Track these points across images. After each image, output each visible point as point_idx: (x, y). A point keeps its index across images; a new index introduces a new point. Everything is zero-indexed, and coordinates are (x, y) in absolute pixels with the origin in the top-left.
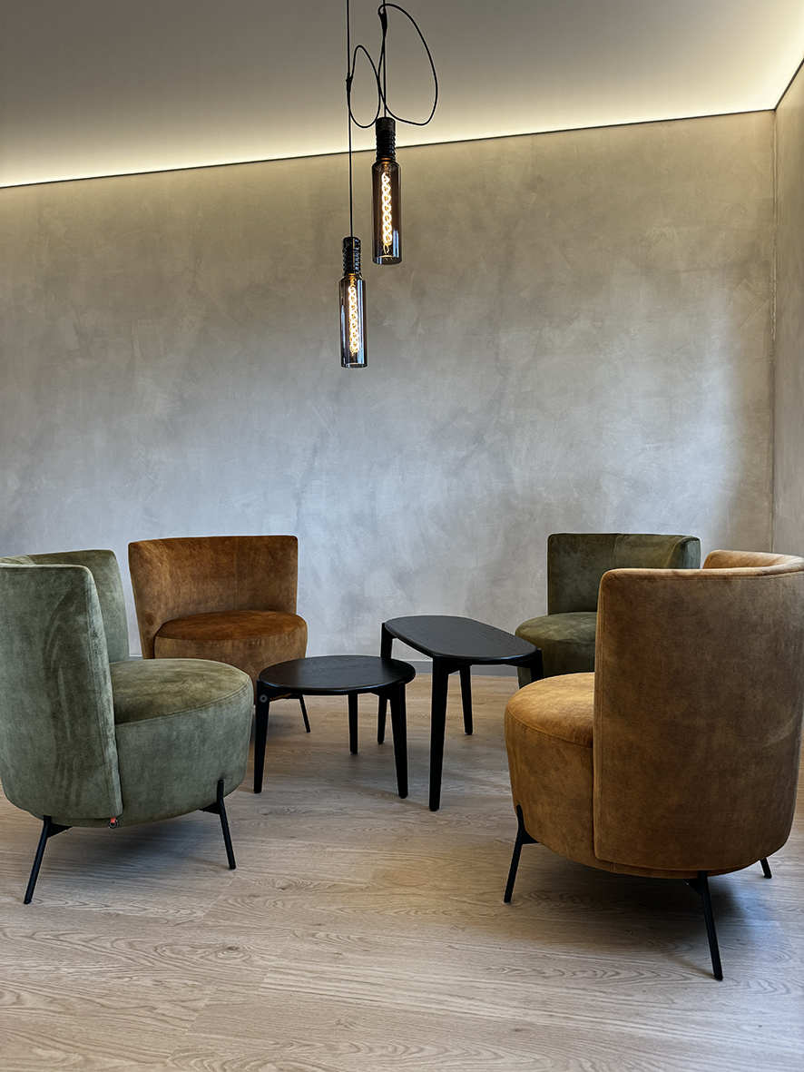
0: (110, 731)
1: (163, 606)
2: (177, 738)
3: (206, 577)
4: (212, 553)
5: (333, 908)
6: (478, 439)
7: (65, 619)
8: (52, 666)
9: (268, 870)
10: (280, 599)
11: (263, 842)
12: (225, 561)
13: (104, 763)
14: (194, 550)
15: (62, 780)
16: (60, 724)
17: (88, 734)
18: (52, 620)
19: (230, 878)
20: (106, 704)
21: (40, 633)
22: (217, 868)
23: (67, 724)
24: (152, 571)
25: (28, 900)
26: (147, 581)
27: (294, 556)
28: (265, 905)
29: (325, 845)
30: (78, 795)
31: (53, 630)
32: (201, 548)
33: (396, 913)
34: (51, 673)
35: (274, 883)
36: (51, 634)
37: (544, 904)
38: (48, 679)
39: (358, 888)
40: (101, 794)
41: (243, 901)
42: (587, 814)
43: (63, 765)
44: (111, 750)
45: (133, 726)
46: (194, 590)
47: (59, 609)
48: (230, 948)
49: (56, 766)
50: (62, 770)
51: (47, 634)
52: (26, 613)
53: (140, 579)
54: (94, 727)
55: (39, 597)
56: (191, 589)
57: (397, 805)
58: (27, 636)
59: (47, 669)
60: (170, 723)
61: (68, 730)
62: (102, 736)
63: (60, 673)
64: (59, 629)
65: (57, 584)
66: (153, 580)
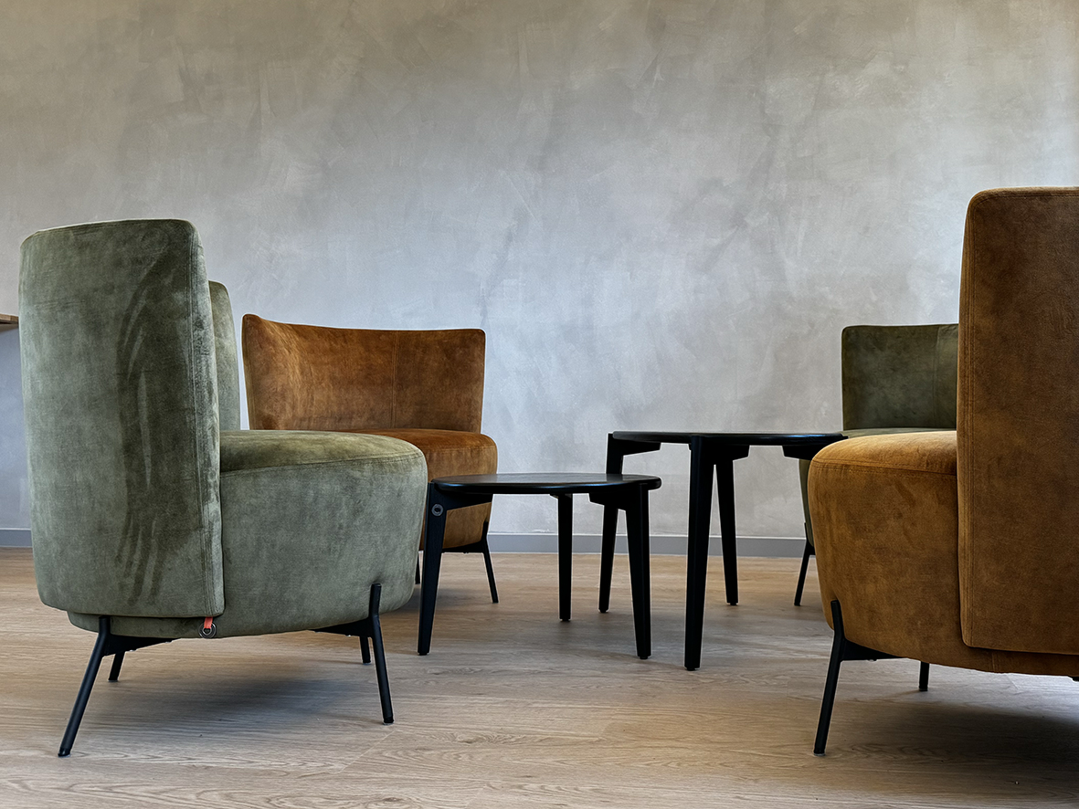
0: (212, 476)
1: (288, 408)
2: (315, 500)
3: (351, 382)
4: (362, 349)
5: (550, 760)
6: (737, 221)
7: (155, 296)
8: (130, 370)
9: (441, 725)
10: (458, 415)
11: (435, 698)
12: (380, 361)
13: (201, 526)
14: (336, 343)
15: (133, 552)
16: (135, 462)
17: (178, 479)
18: (136, 298)
19: (387, 732)
20: (209, 433)
21: (116, 319)
22: (364, 723)
23: (148, 461)
24: (275, 355)
25: (65, 751)
26: (268, 369)
27: (479, 356)
28: (441, 758)
29: (529, 701)
30: (157, 578)
31: (135, 314)
32: (345, 342)
33: (648, 765)
34: (128, 380)
35: (454, 738)
36: (132, 321)
37: (875, 756)
38: (122, 390)
39: (585, 741)
40: (191, 577)
41: (407, 754)
42: (949, 580)
43: (136, 528)
44: (213, 507)
45: (248, 475)
46: (333, 398)
47: (146, 282)
48: (388, 800)
49: (126, 531)
50: (134, 537)
51: (127, 319)
52: (96, 290)
53: (257, 365)
54: (188, 467)
55: (118, 264)
56: (329, 397)
57: (636, 665)
58: (94, 326)
59: (122, 374)
60: (305, 476)
61: (148, 471)
62: (201, 481)
63: (143, 380)
64: (146, 312)
65: (147, 242)
66: (277, 368)
